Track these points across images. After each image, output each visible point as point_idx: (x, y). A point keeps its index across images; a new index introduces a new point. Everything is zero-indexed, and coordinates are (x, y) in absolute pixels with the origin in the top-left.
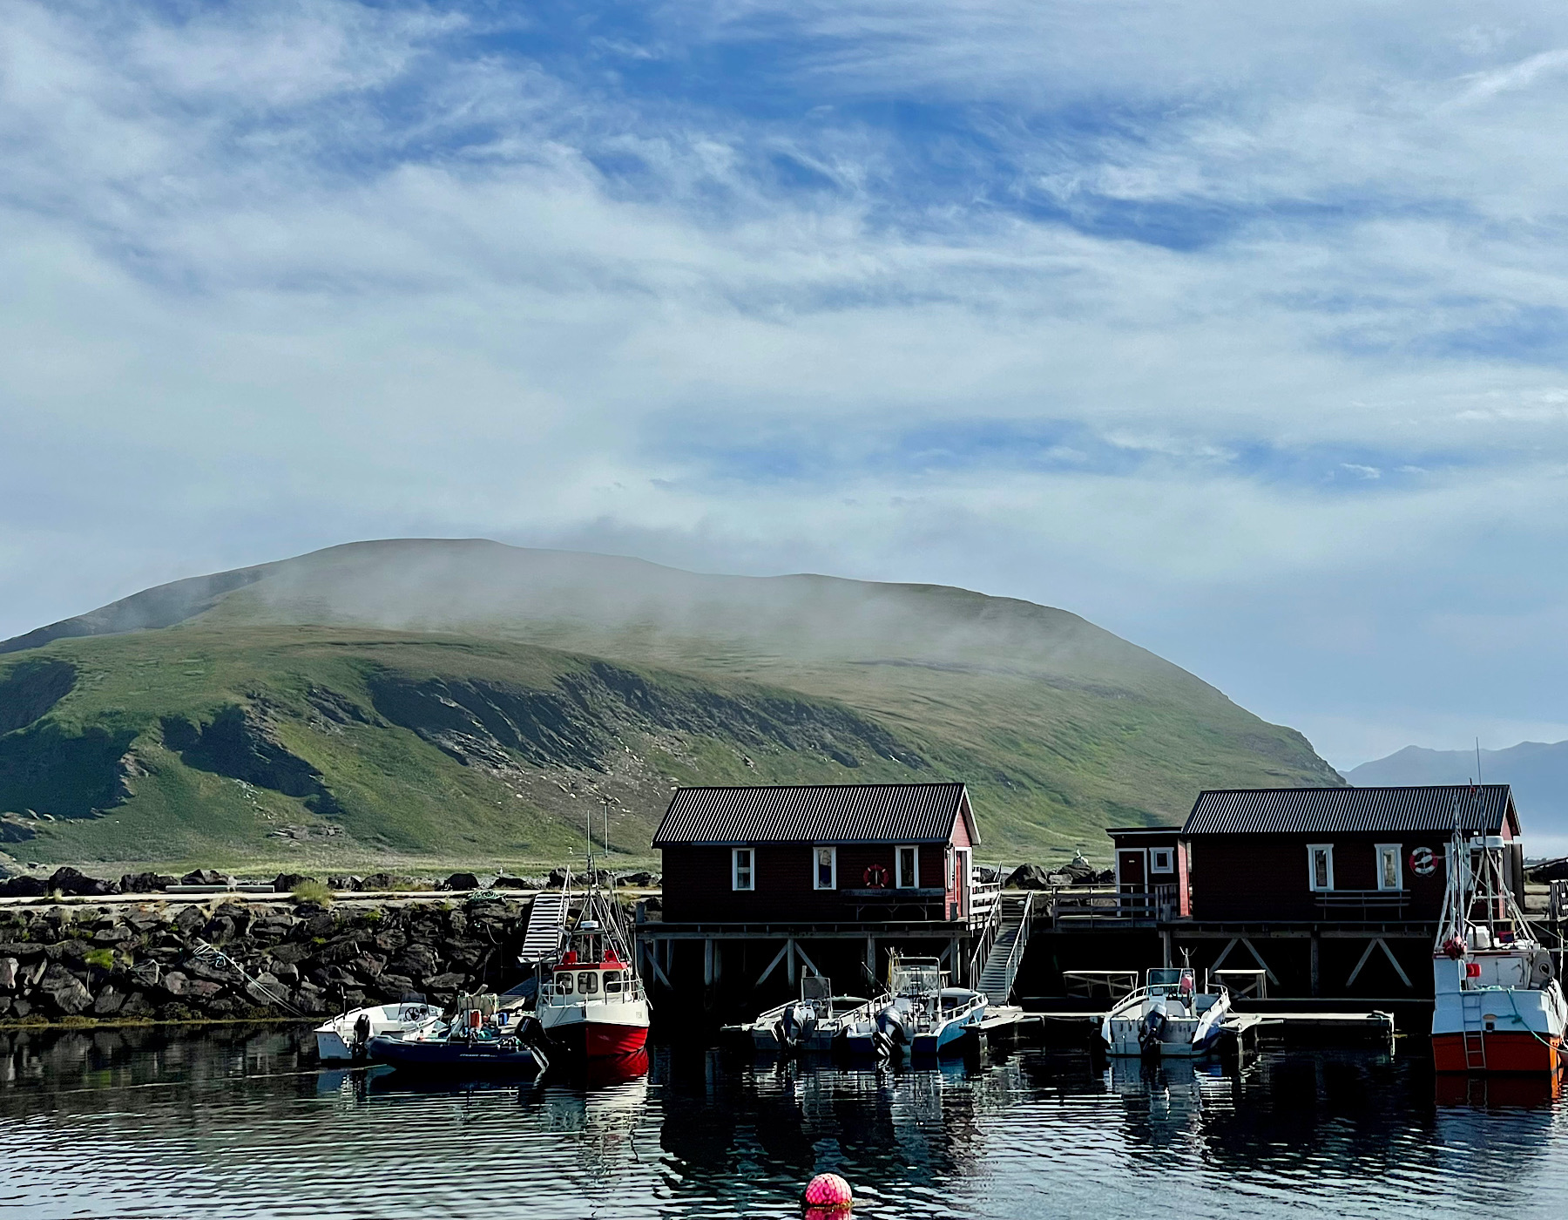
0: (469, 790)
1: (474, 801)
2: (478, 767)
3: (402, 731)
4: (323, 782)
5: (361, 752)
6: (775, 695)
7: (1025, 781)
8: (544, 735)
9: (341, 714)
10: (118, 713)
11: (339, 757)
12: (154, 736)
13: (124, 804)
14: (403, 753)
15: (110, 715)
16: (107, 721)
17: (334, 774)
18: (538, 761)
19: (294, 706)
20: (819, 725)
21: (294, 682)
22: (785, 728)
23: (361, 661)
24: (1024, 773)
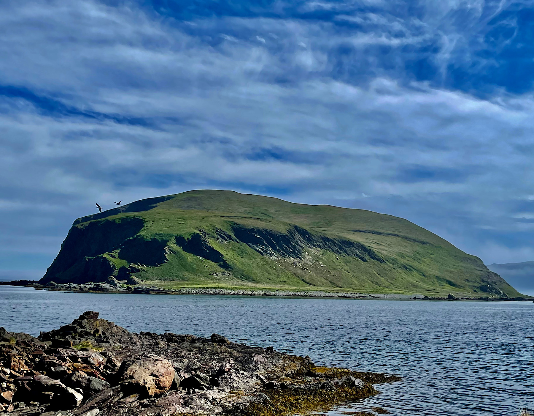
0: (265, 263)
1: (267, 267)
2: (267, 256)
3: (244, 244)
4: (224, 258)
5: (233, 250)
6: (343, 239)
7: (411, 268)
8: (285, 248)
9: (226, 238)
10: (161, 234)
11: (227, 251)
12: (173, 242)
13: (166, 262)
14: (245, 251)
15: (159, 234)
16: (158, 236)
17: (227, 256)
18: (283, 255)
19: (213, 234)
20: (355, 248)
21: (212, 227)
22: (346, 248)
23: (230, 222)
24: (411, 266)
